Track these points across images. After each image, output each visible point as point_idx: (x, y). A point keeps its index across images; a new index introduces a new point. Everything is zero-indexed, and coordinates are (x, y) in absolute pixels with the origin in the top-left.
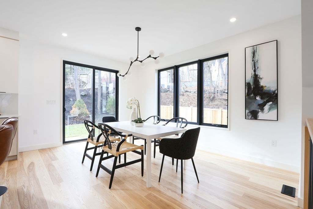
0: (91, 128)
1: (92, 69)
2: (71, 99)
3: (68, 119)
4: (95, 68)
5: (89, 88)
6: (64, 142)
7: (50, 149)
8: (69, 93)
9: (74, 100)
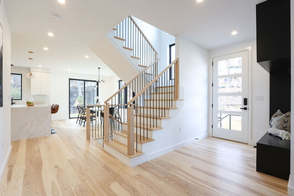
0: (80, 110)
1: (84, 81)
2: (75, 95)
3: (72, 108)
4: (85, 81)
5: (89, 86)
6: (70, 118)
7: (63, 120)
8: (74, 90)
9: (77, 96)
